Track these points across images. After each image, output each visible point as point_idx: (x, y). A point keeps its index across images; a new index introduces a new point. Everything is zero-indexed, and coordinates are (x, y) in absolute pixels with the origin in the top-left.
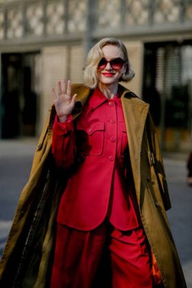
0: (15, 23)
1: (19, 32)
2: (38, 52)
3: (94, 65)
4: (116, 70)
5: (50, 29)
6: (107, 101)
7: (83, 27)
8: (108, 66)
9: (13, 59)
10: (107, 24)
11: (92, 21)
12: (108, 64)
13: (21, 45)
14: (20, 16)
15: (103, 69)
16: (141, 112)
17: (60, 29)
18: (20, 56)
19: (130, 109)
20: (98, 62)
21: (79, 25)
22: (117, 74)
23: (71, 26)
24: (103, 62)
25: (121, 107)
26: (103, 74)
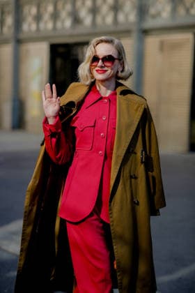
0: (64, 14)
1: (68, 23)
2: (87, 43)
3: (87, 62)
4: (108, 67)
5: (99, 20)
6: (102, 98)
7: (132, 17)
8: (100, 63)
9: (61, 50)
10: (158, 14)
11: (142, 11)
12: (100, 61)
13: (71, 36)
14: (69, 7)
15: (96, 66)
16: (137, 110)
17: (109, 20)
18: (68, 47)
19: (124, 106)
20: (91, 59)
21: (129, 15)
22: (109, 71)
23: (121, 17)
24: (95, 59)
25: (115, 104)
26: (97, 70)
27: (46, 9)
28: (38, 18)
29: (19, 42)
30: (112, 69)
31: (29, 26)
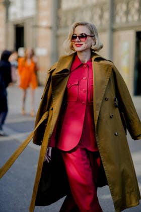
6: (82, 64)
25: (92, 69)
26: (76, 45)
27: (133, 6)
28: (127, 13)
29: (113, 30)
30: (86, 43)
31: (120, 19)
